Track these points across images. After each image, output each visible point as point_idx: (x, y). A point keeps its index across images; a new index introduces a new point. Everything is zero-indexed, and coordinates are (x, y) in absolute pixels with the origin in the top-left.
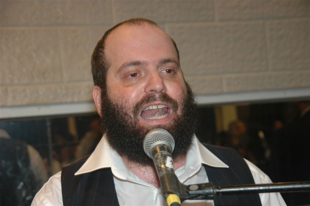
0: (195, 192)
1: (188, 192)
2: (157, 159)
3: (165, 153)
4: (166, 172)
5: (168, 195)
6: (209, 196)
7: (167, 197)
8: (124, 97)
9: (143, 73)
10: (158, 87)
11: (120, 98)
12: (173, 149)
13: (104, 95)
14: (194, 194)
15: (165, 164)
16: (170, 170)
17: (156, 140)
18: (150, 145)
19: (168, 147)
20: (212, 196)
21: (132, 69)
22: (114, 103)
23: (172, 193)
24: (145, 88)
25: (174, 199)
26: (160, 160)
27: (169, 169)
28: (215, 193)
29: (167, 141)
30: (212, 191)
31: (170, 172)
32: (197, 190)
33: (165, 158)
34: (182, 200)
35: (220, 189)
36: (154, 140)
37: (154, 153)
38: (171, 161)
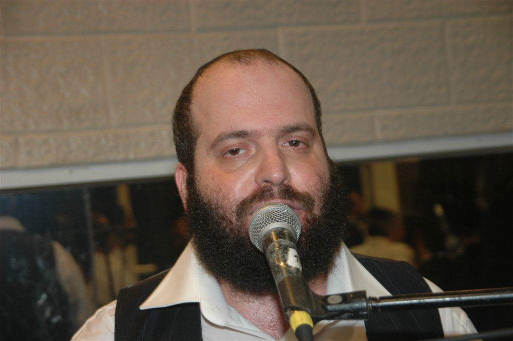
0: (337, 306)
1: (324, 308)
2: (272, 252)
3: (284, 242)
4: (288, 275)
5: (292, 312)
6: (360, 313)
7: (291, 315)
8: (221, 189)
9: (253, 148)
10: (276, 176)
11: (214, 191)
12: (298, 236)
14: (335, 311)
15: (285, 261)
16: (294, 271)
17: (269, 221)
18: (260, 231)
19: (289, 233)
20: (365, 313)
21: (233, 142)
22: (205, 201)
23: (298, 309)
24: (257, 175)
25: (302, 319)
26: (278, 255)
27: (292, 269)
28: (371, 308)
29: (288, 222)
30: (365, 304)
31: (295, 275)
32: (341, 303)
33: (285, 251)
34: (315, 320)
35: (379, 302)
36: (266, 221)
37: (266, 243)
38: (295, 256)
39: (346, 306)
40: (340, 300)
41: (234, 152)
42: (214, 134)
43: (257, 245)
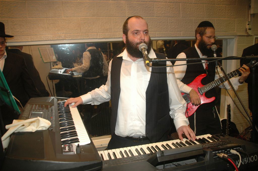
1: (151, 60)
2: (143, 51)
9: (139, 33)
10: (143, 38)
13: (127, 38)
15: (145, 53)
17: (142, 46)
19: (146, 48)
21: (136, 32)
22: (130, 41)
23: (147, 60)
30: (158, 60)
31: (147, 55)
39: (155, 60)
40: (154, 59)
41: (136, 33)
42: (132, 30)
43: (140, 50)
